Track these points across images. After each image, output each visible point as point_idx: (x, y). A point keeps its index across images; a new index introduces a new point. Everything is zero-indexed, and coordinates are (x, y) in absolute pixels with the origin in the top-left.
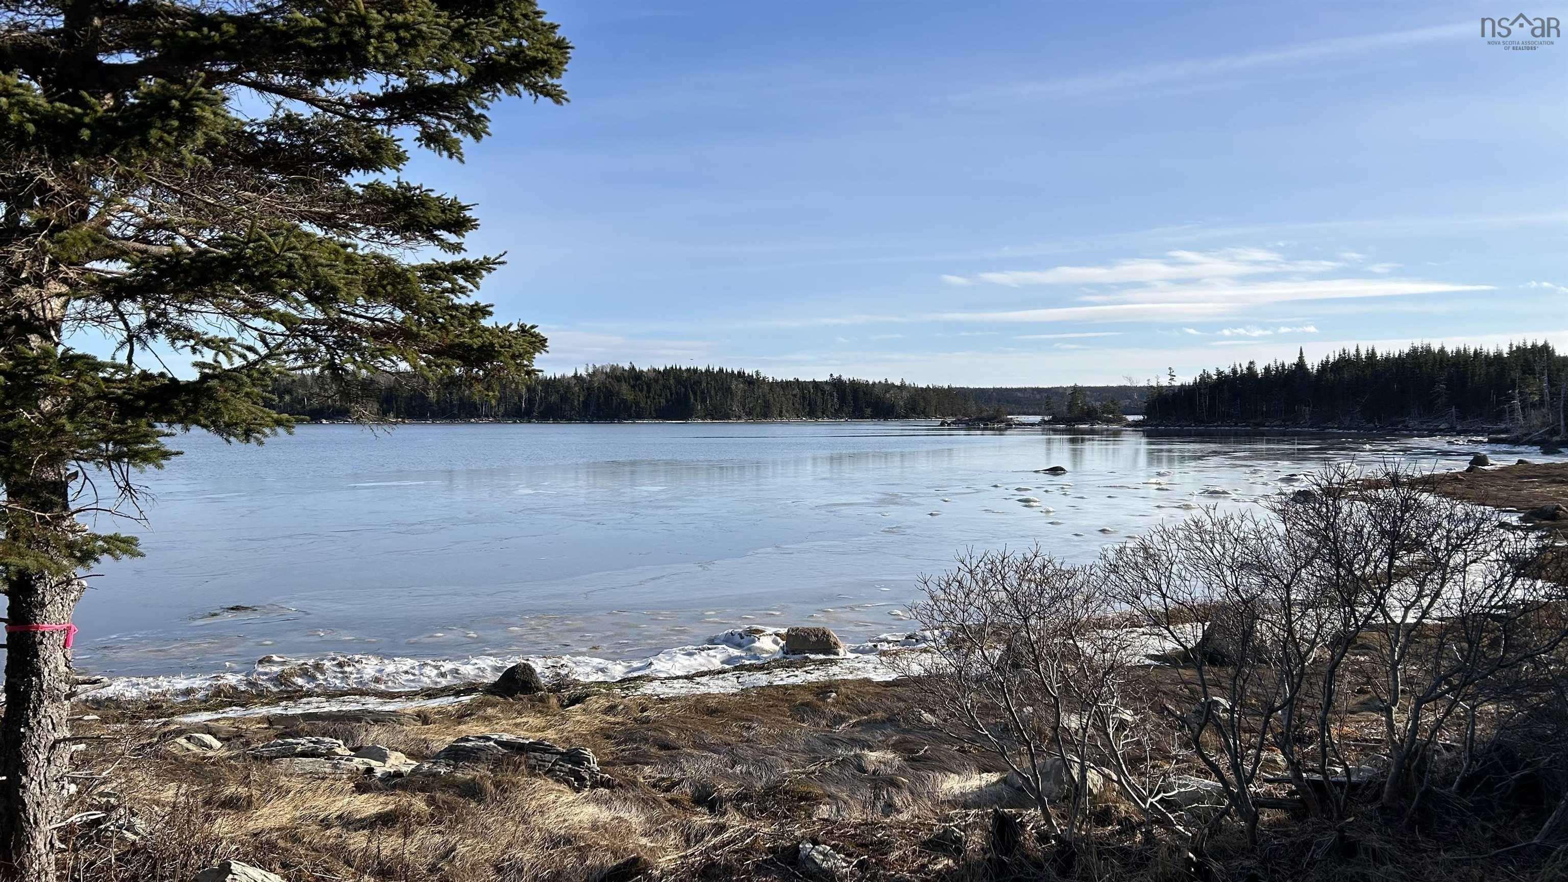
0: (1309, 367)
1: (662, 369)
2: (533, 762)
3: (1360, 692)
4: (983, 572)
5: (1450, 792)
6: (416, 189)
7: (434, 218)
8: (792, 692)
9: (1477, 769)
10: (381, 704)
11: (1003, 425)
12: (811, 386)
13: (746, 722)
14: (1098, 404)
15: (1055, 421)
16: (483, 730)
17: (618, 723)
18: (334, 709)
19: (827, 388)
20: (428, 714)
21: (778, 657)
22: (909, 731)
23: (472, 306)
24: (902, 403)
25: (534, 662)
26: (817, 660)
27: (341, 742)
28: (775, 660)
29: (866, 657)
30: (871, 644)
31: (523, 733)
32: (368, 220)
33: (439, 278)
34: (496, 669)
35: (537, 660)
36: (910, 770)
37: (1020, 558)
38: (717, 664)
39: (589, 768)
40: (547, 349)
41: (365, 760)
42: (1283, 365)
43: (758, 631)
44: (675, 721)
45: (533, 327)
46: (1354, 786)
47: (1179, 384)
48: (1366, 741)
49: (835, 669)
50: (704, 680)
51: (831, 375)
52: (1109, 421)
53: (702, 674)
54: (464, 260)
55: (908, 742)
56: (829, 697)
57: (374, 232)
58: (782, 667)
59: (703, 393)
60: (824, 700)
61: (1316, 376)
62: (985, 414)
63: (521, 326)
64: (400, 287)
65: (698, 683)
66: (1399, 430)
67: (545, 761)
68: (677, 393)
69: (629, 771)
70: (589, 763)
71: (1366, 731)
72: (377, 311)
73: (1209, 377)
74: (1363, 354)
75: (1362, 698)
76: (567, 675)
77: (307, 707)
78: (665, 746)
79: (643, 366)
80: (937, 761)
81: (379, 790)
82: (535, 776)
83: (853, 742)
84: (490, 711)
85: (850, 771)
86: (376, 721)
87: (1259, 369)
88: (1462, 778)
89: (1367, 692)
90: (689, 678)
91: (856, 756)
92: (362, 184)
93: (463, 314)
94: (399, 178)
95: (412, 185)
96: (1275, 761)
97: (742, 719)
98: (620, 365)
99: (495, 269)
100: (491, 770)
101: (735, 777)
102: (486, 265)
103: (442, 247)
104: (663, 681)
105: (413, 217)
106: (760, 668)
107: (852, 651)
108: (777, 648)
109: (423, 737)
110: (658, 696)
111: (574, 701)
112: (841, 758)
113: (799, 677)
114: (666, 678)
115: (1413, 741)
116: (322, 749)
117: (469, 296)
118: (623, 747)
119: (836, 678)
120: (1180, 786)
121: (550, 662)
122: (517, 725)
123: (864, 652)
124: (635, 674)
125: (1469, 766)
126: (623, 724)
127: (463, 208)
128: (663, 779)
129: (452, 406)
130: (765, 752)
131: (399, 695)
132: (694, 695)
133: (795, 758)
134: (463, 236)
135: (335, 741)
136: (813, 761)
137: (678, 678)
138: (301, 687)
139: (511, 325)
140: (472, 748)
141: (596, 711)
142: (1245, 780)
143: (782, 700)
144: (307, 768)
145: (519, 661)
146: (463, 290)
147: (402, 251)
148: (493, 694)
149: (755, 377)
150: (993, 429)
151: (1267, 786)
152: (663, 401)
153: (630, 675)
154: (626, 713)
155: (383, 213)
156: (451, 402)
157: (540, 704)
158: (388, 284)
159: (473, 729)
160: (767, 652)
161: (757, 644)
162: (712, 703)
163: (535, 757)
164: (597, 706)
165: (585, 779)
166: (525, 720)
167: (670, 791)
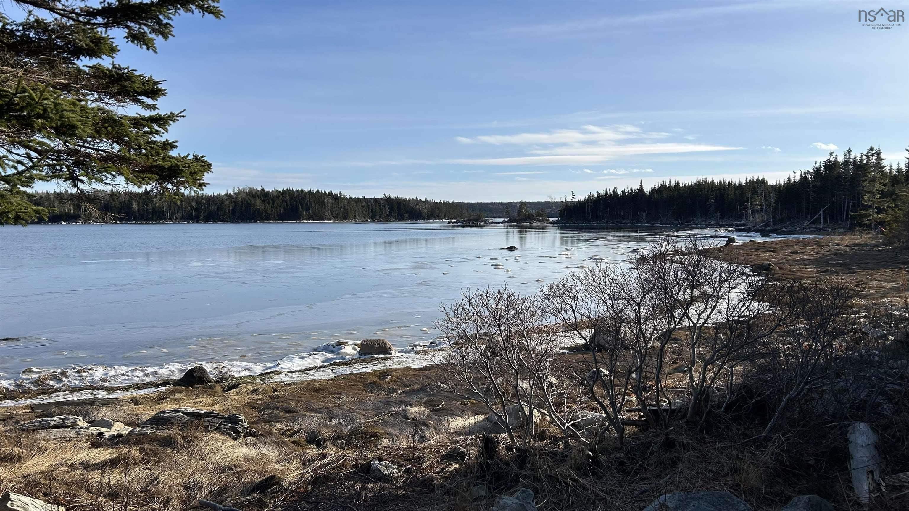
0: (645, 191)
1: (281, 190)
2: (207, 424)
3: (673, 363)
4: (476, 301)
5: (721, 411)
6: (125, 69)
7: (137, 88)
8: (365, 376)
9: (734, 399)
10: (107, 394)
11: (482, 224)
12: (372, 201)
13: (337, 395)
14: (534, 211)
15: (511, 221)
16: (174, 407)
17: (259, 399)
18: (75, 399)
19: (382, 202)
20: (138, 399)
21: (356, 357)
22: (433, 395)
23: (164, 142)
24: (426, 211)
25: (205, 366)
26: (379, 358)
27: (81, 418)
28: (354, 359)
29: (408, 355)
30: (410, 348)
31: (200, 408)
32: (93, 88)
33: (142, 125)
34: (181, 371)
35: (207, 365)
36: (434, 416)
37: (497, 292)
38: (319, 363)
39: (242, 426)
40: (212, 170)
41: (97, 428)
42: (632, 190)
43: (343, 343)
44: (294, 396)
45: (203, 157)
46: (673, 411)
47: (577, 200)
48: (677, 388)
49: (390, 362)
50: (311, 372)
51: (385, 194)
52: (539, 221)
53: (311, 369)
54: (158, 114)
55: (432, 401)
56: (387, 378)
57: (97, 96)
58: (358, 362)
59: (307, 204)
60: (383, 380)
61: (649, 196)
62: (472, 217)
63: (195, 156)
64: (117, 129)
65: (308, 374)
66: (691, 225)
67: (214, 423)
68: (291, 205)
69: (267, 427)
70: (242, 422)
71: (678, 383)
72: (101, 145)
73: (593, 196)
74: (673, 184)
75: (675, 366)
76: (226, 373)
77: (57, 398)
78: (288, 411)
79: (269, 188)
80: (448, 410)
81: (107, 446)
82: (209, 432)
83: (401, 403)
84: (178, 395)
85: (400, 419)
86: (104, 405)
87: (619, 192)
88: (726, 404)
89: (677, 363)
90: (302, 371)
91: (403, 410)
92: (88, 65)
93: (158, 146)
94: (113, 62)
95: (122, 67)
96: (631, 401)
97: (335, 393)
98: (255, 188)
99: (178, 120)
100: (181, 430)
101: (332, 426)
102: (172, 117)
103: (143, 107)
104: (286, 374)
105: (124, 87)
106: (346, 364)
107: (399, 352)
108: (355, 352)
109: (135, 413)
110: (284, 382)
111: (231, 388)
112: (394, 412)
113: (369, 368)
114: (288, 372)
115: (702, 386)
116: (68, 423)
117: (161, 136)
118: (263, 413)
119: (391, 367)
120: (582, 417)
121: (215, 366)
122: (195, 403)
123: (406, 352)
124: (269, 371)
125: (730, 398)
126: (262, 400)
127: (156, 83)
128: (288, 430)
129: (148, 213)
130: (349, 411)
131: (119, 388)
132: (306, 381)
133: (367, 414)
134: (157, 100)
135: (77, 417)
136: (378, 415)
137: (295, 371)
138: (53, 386)
139: (188, 155)
140: (168, 418)
141: (245, 393)
142: (617, 411)
143: (359, 381)
144: (58, 435)
145: (195, 365)
146: (157, 133)
147: (116, 108)
148: (180, 385)
149: (339, 195)
150: (477, 226)
151: (628, 414)
152: (282, 210)
153: (266, 371)
154: (264, 393)
155: (103, 84)
156: (147, 210)
157: (210, 390)
158: (109, 126)
159: (168, 406)
160: (349, 355)
161: (343, 351)
162: (317, 385)
163: (208, 421)
164: (246, 390)
165: (240, 432)
166: (201, 400)
167: (292, 437)
